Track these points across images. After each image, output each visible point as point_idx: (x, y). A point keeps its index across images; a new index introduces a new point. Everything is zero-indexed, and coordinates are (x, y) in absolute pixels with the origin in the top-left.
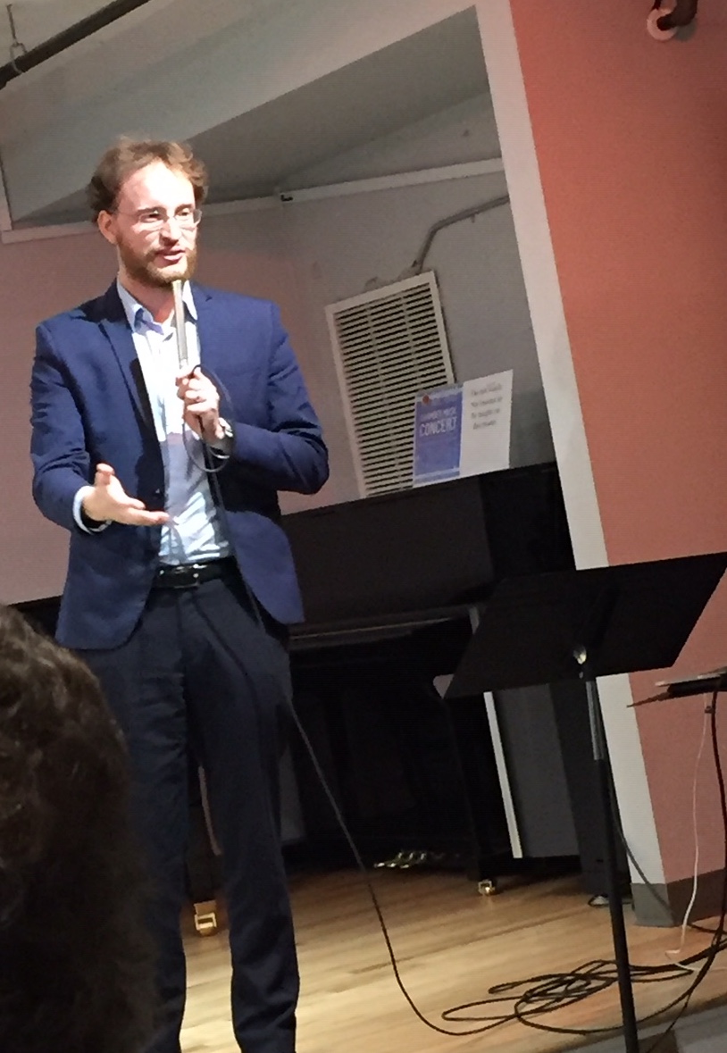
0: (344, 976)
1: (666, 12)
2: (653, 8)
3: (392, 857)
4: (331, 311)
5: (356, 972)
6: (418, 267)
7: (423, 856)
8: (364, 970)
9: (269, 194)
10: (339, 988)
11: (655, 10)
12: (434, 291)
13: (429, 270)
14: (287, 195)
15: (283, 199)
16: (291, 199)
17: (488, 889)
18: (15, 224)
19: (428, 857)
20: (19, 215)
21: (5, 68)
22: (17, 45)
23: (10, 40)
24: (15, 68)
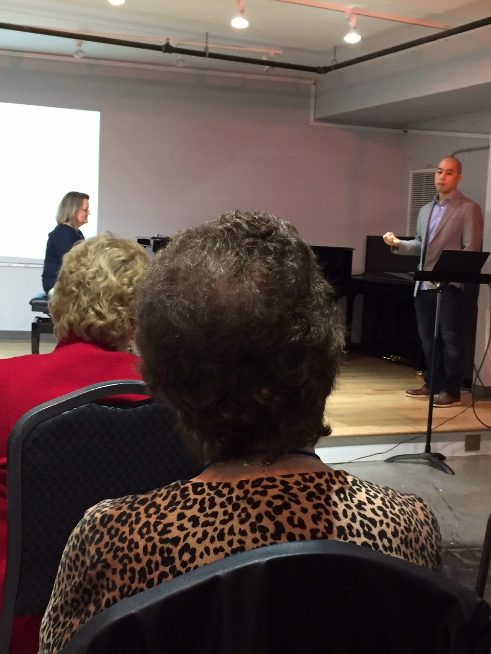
0: (370, 391)
3: (389, 356)
4: (412, 172)
5: (375, 390)
7: (399, 358)
8: (378, 390)
9: (401, 128)
10: (368, 394)
14: (406, 130)
15: (405, 131)
16: (407, 132)
17: (420, 374)
18: (316, 120)
19: (401, 359)
20: (317, 117)
21: (329, 67)
22: (335, 60)
23: (333, 58)
24: (333, 68)
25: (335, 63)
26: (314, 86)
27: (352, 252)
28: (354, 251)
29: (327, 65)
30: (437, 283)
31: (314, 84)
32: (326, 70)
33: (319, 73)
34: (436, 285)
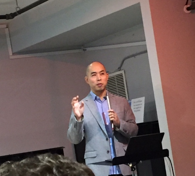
1: (188, 6)
2: (185, 5)
6: (120, 69)
9: (80, 49)
11: (186, 6)
12: (124, 75)
13: (123, 70)
14: (85, 49)
16: (86, 50)
18: (13, 54)
21: (14, 13)
22: (18, 7)
23: (16, 6)
24: (17, 13)
25: (18, 9)
26: (7, 29)
27: (63, 150)
28: (64, 149)
29: (13, 12)
30: (130, 164)
31: (7, 28)
32: (13, 15)
33: (8, 19)
34: (129, 166)
